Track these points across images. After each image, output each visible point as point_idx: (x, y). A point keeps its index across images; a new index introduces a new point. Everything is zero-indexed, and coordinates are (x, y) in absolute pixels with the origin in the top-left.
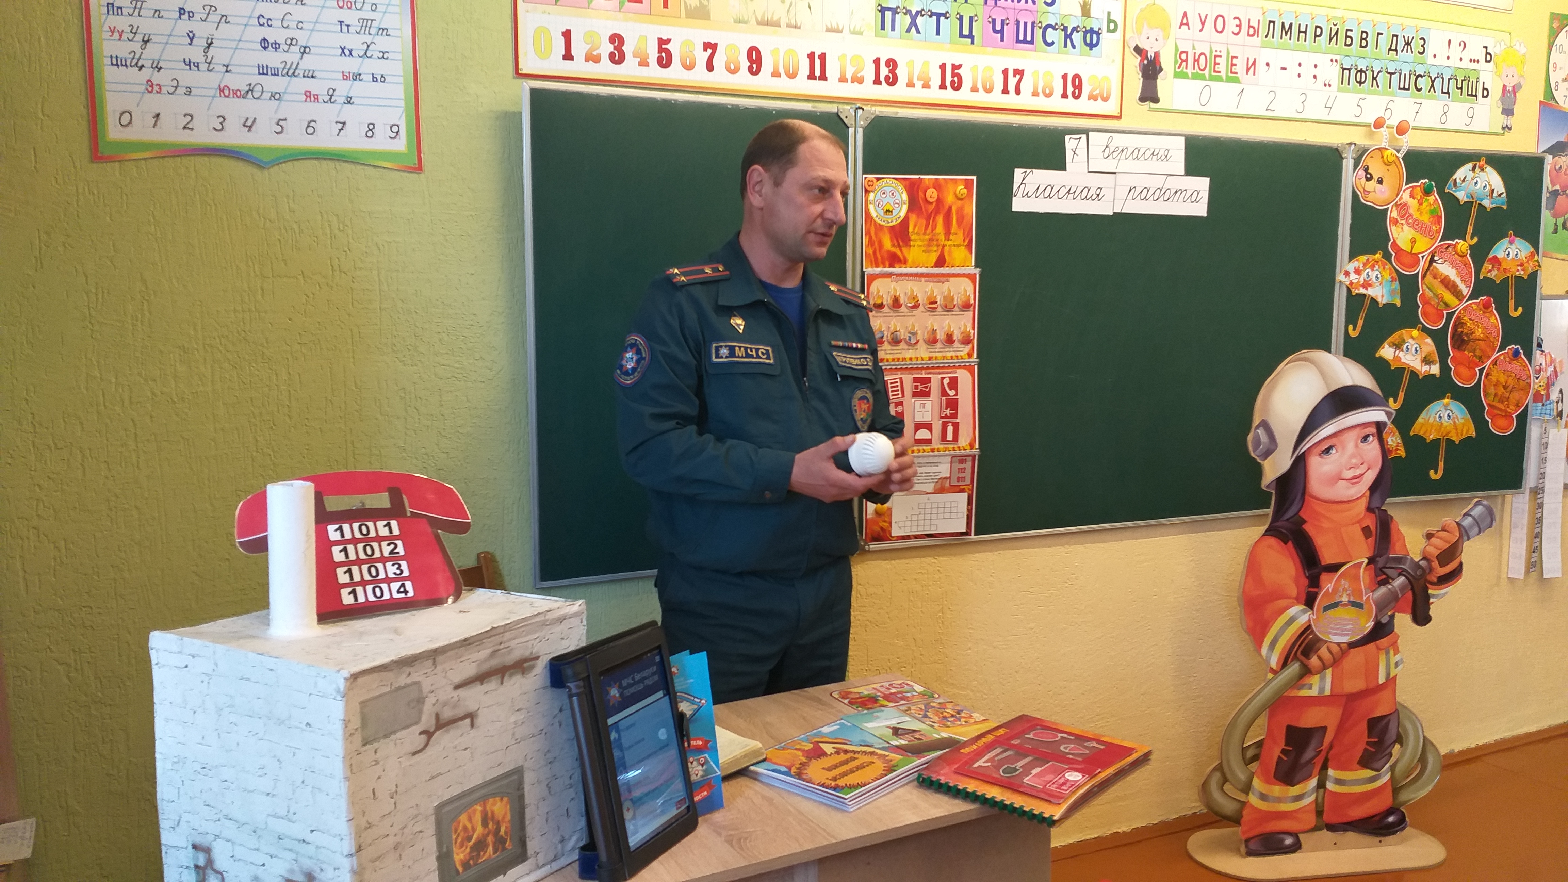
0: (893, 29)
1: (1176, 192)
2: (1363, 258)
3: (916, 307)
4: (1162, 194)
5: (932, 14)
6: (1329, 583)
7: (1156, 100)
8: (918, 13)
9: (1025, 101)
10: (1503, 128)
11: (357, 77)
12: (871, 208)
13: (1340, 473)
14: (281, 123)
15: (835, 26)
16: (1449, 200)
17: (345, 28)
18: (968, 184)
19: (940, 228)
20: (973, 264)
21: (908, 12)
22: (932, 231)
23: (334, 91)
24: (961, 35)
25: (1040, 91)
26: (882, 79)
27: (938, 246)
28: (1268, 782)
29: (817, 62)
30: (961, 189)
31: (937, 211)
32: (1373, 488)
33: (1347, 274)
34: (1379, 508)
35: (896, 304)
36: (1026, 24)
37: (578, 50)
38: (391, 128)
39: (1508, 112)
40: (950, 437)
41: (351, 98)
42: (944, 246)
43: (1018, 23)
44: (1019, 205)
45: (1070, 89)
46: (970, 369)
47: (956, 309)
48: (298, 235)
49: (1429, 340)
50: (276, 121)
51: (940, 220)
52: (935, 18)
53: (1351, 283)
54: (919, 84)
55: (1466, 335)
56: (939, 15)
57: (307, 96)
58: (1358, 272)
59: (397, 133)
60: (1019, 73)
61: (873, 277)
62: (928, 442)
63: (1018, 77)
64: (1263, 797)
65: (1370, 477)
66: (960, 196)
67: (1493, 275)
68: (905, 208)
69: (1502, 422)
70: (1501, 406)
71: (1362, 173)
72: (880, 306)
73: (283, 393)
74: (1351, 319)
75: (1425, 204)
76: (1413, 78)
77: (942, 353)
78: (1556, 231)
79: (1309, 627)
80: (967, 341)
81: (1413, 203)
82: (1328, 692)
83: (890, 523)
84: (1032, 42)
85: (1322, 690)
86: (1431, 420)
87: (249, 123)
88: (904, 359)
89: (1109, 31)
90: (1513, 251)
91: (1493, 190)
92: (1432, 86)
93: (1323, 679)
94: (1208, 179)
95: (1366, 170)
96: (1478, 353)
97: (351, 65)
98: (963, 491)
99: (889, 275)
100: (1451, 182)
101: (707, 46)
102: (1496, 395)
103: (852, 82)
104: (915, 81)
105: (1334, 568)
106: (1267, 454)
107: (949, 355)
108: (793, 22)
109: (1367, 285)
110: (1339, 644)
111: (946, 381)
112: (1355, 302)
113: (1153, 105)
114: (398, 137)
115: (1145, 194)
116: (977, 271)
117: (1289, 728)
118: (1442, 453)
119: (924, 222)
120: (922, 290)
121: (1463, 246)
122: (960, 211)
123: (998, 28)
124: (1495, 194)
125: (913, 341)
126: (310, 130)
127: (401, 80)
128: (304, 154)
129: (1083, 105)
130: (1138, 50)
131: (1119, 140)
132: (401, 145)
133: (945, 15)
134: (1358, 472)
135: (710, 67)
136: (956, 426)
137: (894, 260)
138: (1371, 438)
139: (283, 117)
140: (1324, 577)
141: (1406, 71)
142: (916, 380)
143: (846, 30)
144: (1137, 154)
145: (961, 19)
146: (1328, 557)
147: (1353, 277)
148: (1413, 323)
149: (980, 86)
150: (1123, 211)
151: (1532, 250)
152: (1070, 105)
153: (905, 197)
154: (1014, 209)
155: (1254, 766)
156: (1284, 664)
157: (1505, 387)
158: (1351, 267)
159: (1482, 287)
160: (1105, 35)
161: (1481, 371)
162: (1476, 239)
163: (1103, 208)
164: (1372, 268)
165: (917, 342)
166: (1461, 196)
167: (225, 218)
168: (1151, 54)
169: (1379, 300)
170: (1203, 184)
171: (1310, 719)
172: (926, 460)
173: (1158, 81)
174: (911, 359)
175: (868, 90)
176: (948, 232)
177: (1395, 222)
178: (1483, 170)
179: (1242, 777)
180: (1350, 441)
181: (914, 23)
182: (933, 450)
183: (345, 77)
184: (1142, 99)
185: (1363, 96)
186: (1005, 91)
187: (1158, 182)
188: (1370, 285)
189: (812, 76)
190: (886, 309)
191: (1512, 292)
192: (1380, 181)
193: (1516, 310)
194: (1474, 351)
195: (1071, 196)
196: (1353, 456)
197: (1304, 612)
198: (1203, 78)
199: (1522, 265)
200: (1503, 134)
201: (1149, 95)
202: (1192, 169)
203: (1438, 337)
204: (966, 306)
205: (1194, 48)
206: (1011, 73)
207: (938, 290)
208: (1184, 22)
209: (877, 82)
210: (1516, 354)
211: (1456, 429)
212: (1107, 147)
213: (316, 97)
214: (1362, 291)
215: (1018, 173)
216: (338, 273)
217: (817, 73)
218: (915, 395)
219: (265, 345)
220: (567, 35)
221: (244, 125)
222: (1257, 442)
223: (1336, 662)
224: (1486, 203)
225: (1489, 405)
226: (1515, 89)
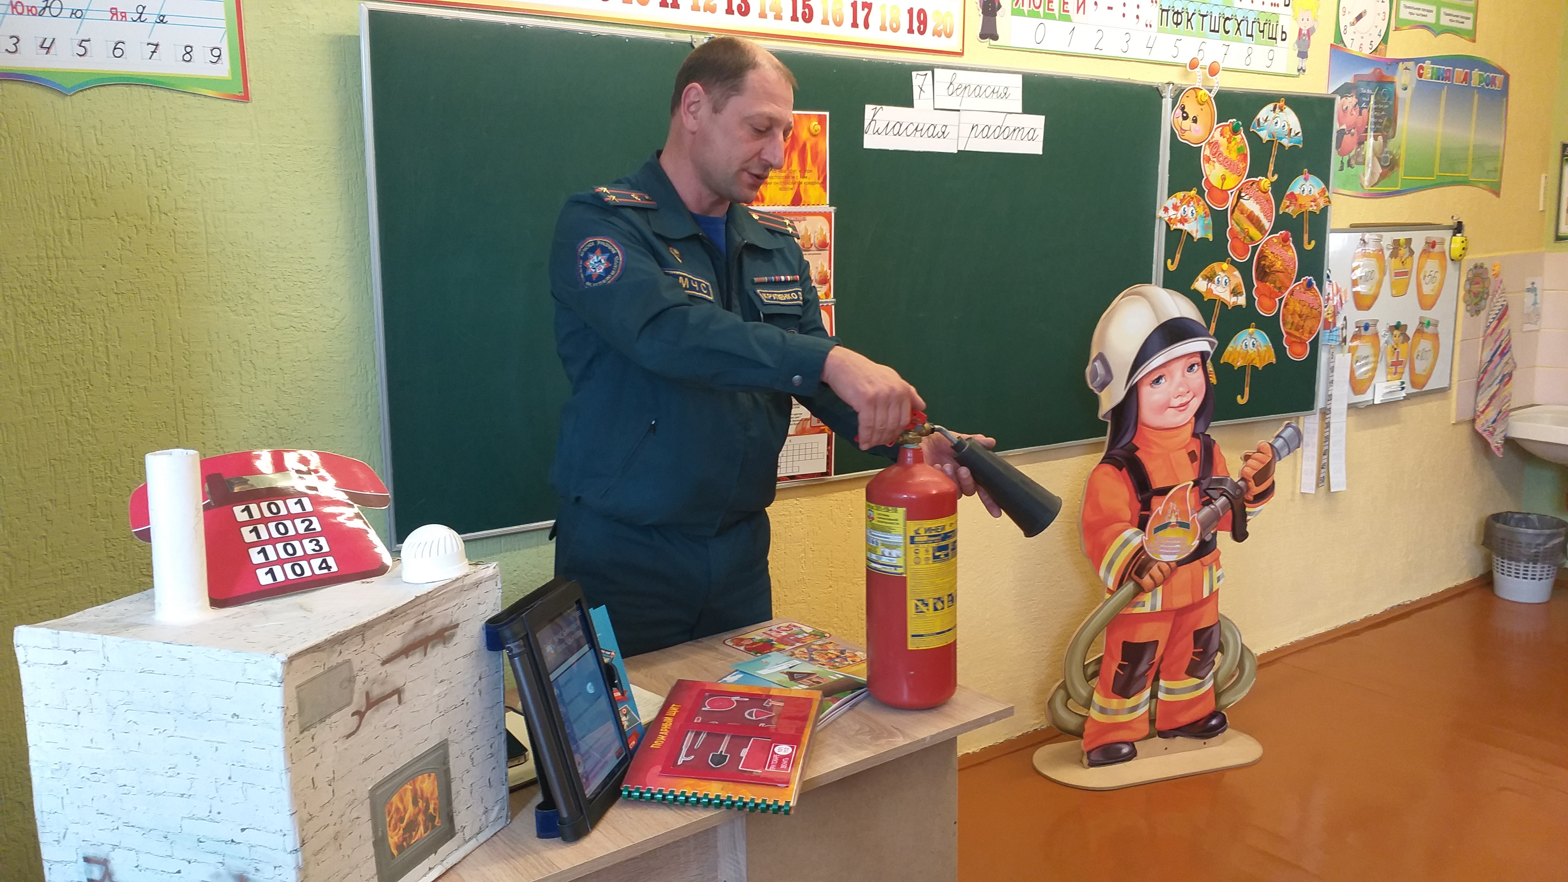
1: (1015, 130)
2: (1180, 195)
4: (1002, 132)
6: (1159, 506)
7: (995, 37)
9: (873, 35)
10: (1299, 70)
13: (1169, 401)
14: (84, 44)
16: (1254, 138)
18: (821, 120)
19: (795, 166)
20: (828, 203)
23: (144, 8)
25: (887, 25)
26: (735, 8)
27: (794, 183)
28: (1106, 696)
30: (815, 125)
32: (1198, 415)
33: (1166, 210)
34: (1203, 434)
38: (212, 50)
39: (1303, 55)
41: (164, 16)
42: (800, 183)
44: (871, 142)
45: (916, 24)
47: (813, 248)
48: (108, 171)
49: (1237, 273)
50: (78, 42)
51: (795, 156)
53: (1170, 219)
54: (771, 15)
55: (1269, 267)
57: (114, 14)
58: (1175, 208)
59: (219, 56)
60: (867, 6)
63: (866, 10)
64: (1103, 710)
65: (1196, 404)
66: (813, 131)
67: (1289, 211)
69: (1298, 349)
70: (1297, 334)
71: (1179, 112)
73: (100, 349)
74: (1169, 254)
75: (1233, 143)
76: (1222, 20)
78: (1342, 169)
79: (1142, 548)
80: (823, 280)
81: (1223, 141)
82: (1159, 608)
85: (1154, 606)
86: (1238, 349)
87: (47, 45)
90: (1307, 186)
91: (1291, 129)
92: (1238, 29)
93: (1154, 596)
94: (1043, 117)
95: (1183, 109)
96: (1278, 285)
98: (823, 432)
100: (1255, 120)
102: (1292, 324)
103: (705, 11)
104: (767, 11)
105: (1164, 491)
106: (1103, 385)
109: (1183, 220)
110: (1168, 563)
112: (1174, 236)
113: (992, 42)
114: (220, 61)
115: (986, 132)
116: (832, 209)
117: (1126, 645)
118: (1248, 380)
121: (1265, 182)
122: (814, 147)
124: (1293, 134)
126: (118, 52)
128: (110, 79)
129: (927, 41)
131: (963, 77)
132: (224, 70)
134: (1184, 400)
138: (1196, 368)
139: (87, 38)
140: (1155, 500)
141: (1216, 14)
144: (979, 92)
146: (1158, 482)
147: (1171, 212)
148: (1223, 256)
149: (830, 19)
150: (966, 149)
151: (1323, 186)
152: (916, 40)
154: (865, 147)
155: (1095, 682)
156: (1120, 584)
157: (1300, 316)
158: (1169, 203)
159: (1282, 222)
161: (1281, 300)
162: (1276, 177)
163: (948, 146)
164: (1188, 203)
166: (1264, 135)
169: (1194, 235)
170: (1038, 122)
171: (1143, 634)
173: (997, 18)
175: (721, 20)
176: (803, 170)
177: (1208, 160)
178: (1282, 111)
179: (1084, 693)
180: (1178, 369)
184: (983, 36)
185: (1179, 37)
186: (855, 25)
187: (998, 120)
188: (1186, 221)
189: (664, 3)
191: (1306, 227)
192: (1195, 121)
193: (1309, 243)
194: (1274, 283)
195: (918, 134)
196: (1180, 385)
197: (1137, 534)
198: (1037, 15)
199: (1314, 201)
200: (1297, 76)
201: (989, 33)
202: (1029, 108)
203: (1244, 269)
204: (823, 246)
206: (860, 6)
209: (730, 11)
210: (1309, 284)
211: (1259, 356)
212: (951, 84)
213: (124, 16)
214: (1179, 226)
215: (869, 109)
216: (157, 213)
217: (670, 0)
219: (76, 296)
221: (42, 47)
222: (1095, 374)
223: (1166, 580)
224: (1285, 142)
225: (1287, 333)
226: (1310, 32)
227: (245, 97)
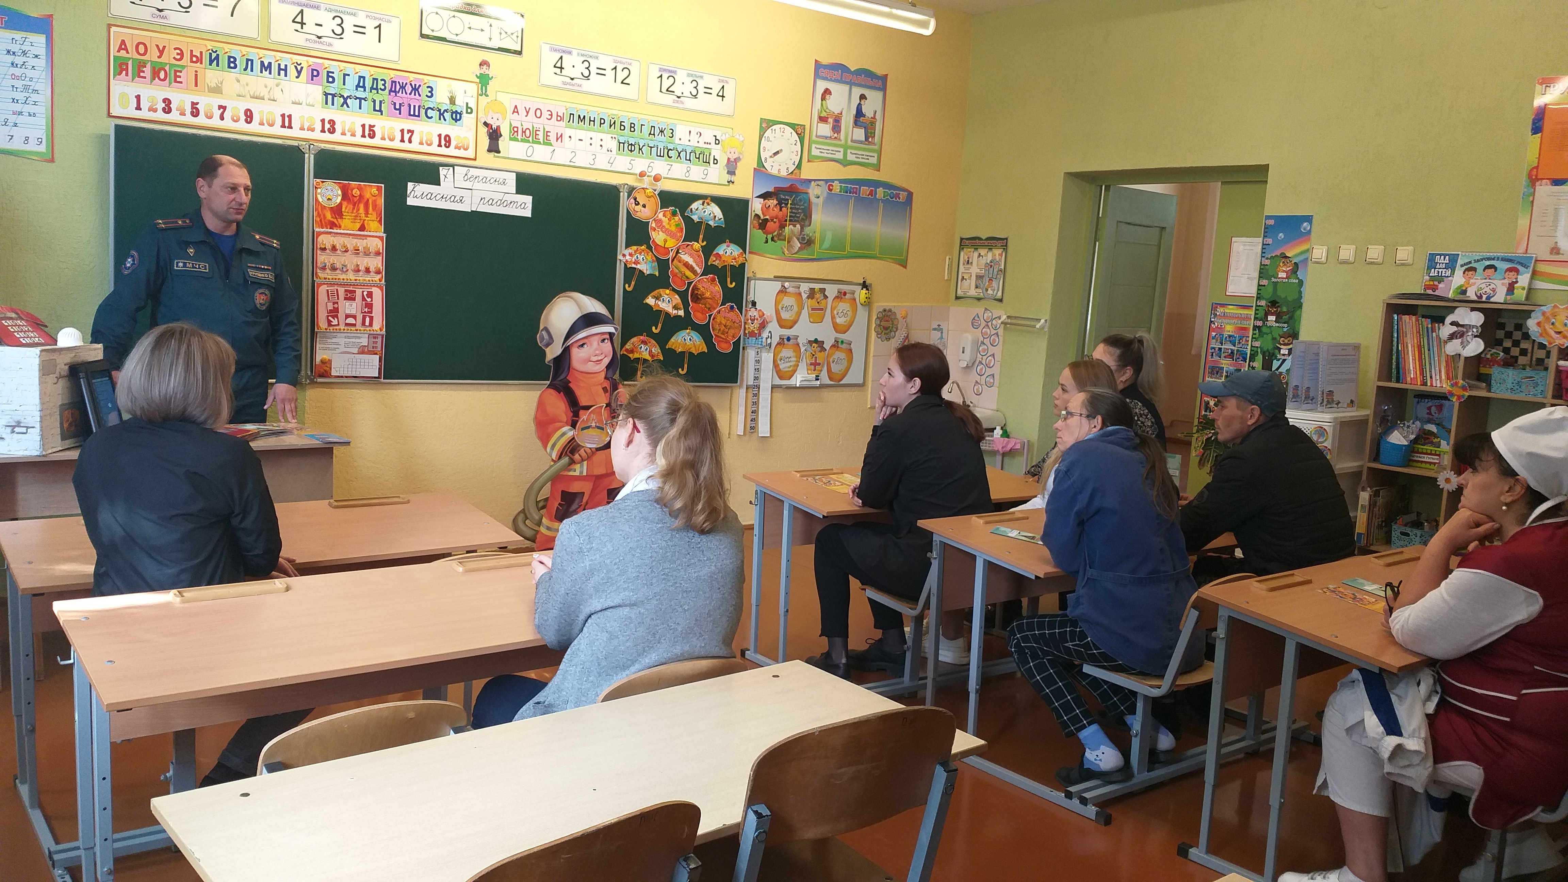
0: (333, 104)
1: (511, 203)
2: (635, 248)
3: (346, 251)
4: (502, 202)
5: (357, 98)
6: (584, 416)
7: (499, 152)
8: (348, 97)
9: (415, 146)
10: (728, 182)
11: (21, 113)
12: (319, 196)
13: (590, 357)
15: (297, 101)
16: (688, 220)
17: (15, 89)
18: (379, 189)
19: (362, 210)
21: (342, 96)
23: (8, 120)
24: (375, 110)
25: (424, 142)
26: (326, 129)
27: (360, 220)
28: (551, 520)
29: (287, 119)
30: (374, 191)
31: (360, 201)
32: (608, 368)
33: (624, 255)
34: (611, 378)
35: (334, 249)
36: (415, 106)
37: (144, 105)
38: (37, 140)
39: (731, 173)
40: (367, 323)
41: (17, 124)
42: (364, 220)
43: (410, 106)
44: (410, 201)
45: (443, 143)
46: (381, 288)
47: (372, 255)
49: (677, 296)
51: (362, 206)
52: (358, 100)
53: (627, 261)
54: (348, 134)
55: (700, 295)
56: (360, 99)
58: (631, 255)
59: (41, 142)
60: (411, 132)
61: (319, 234)
62: (354, 325)
63: (410, 134)
64: (548, 528)
65: (606, 361)
67: (716, 263)
68: (340, 198)
69: (724, 345)
70: (723, 336)
71: (632, 201)
72: (324, 249)
74: (627, 280)
75: (673, 221)
76: (666, 151)
77: (362, 278)
78: (767, 242)
79: (574, 438)
80: (378, 272)
81: (665, 220)
82: (585, 474)
83: (331, 368)
84: (419, 116)
85: (581, 472)
86: (679, 341)
88: (339, 279)
89: (467, 112)
90: (729, 251)
91: (715, 217)
92: (679, 156)
93: (582, 466)
94: (531, 197)
95: (635, 199)
96: (708, 306)
97: (17, 107)
98: (376, 354)
99: (331, 233)
100: (689, 209)
101: (220, 107)
102: (720, 330)
103: (308, 130)
104: (346, 132)
105: (587, 408)
106: (547, 346)
107: (367, 279)
108: (272, 98)
109: (636, 263)
110: (590, 448)
111: (365, 293)
112: (630, 272)
113: (496, 154)
114: (41, 144)
115: (492, 201)
116: (385, 235)
117: (563, 492)
118: (686, 360)
119: (352, 206)
120: (351, 243)
121: (696, 245)
122: (374, 203)
123: (398, 107)
124: (717, 219)
125: (344, 270)
127: (44, 116)
129: (451, 151)
130: (486, 124)
131: (474, 172)
132: (43, 148)
133: (365, 99)
134: (599, 358)
135: (222, 118)
136: (371, 318)
137: (333, 225)
138: (607, 341)
140: (581, 412)
141: (661, 146)
142: (346, 291)
143: (304, 103)
144: (485, 180)
145: (374, 101)
146: (583, 402)
147: (628, 257)
148: (667, 286)
149: (386, 137)
150: (477, 210)
151: (741, 251)
152: (443, 150)
153: (340, 192)
154: (408, 204)
155: (543, 512)
156: (560, 457)
157: (725, 326)
158: (627, 252)
159: (709, 269)
160: (464, 115)
161: (710, 316)
162: (705, 243)
163: (465, 208)
164: (640, 253)
165: (348, 270)
166: (695, 218)
168: (494, 127)
169: (645, 272)
170: (528, 199)
171: (575, 488)
172: (352, 335)
173: (500, 142)
174: (343, 279)
175: (317, 135)
176: (367, 213)
177: (654, 230)
178: (709, 204)
179: (537, 518)
180: (595, 340)
181: (345, 102)
182: (357, 330)
183: (14, 113)
184: (489, 151)
185: (633, 158)
186: (402, 141)
187: (500, 196)
188: (639, 263)
189: (283, 126)
190: (328, 251)
191: (729, 274)
192: (644, 206)
193: (731, 284)
194: (705, 305)
195: (444, 200)
196: (596, 350)
197: (571, 430)
198: (528, 142)
199: (735, 259)
200: (729, 185)
201: (494, 148)
202: (519, 191)
203: (683, 295)
204: (378, 253)
205: (522, 125)
206: (406, 132)
207: (361, 244)
208: (516, 110)
209: (323, 131)
210: (732, 307)
211: (695, 347)
212: (466, 175)
214: (634, 266)
215: (410, 185)
217: (287, 124)
218: (346, 299)
220: (138, 97)
222: (542, 338)
223: (589, 458)
224: (711, 223)
225: (715, 335)
226: (737, 160)
227: (52, 161)
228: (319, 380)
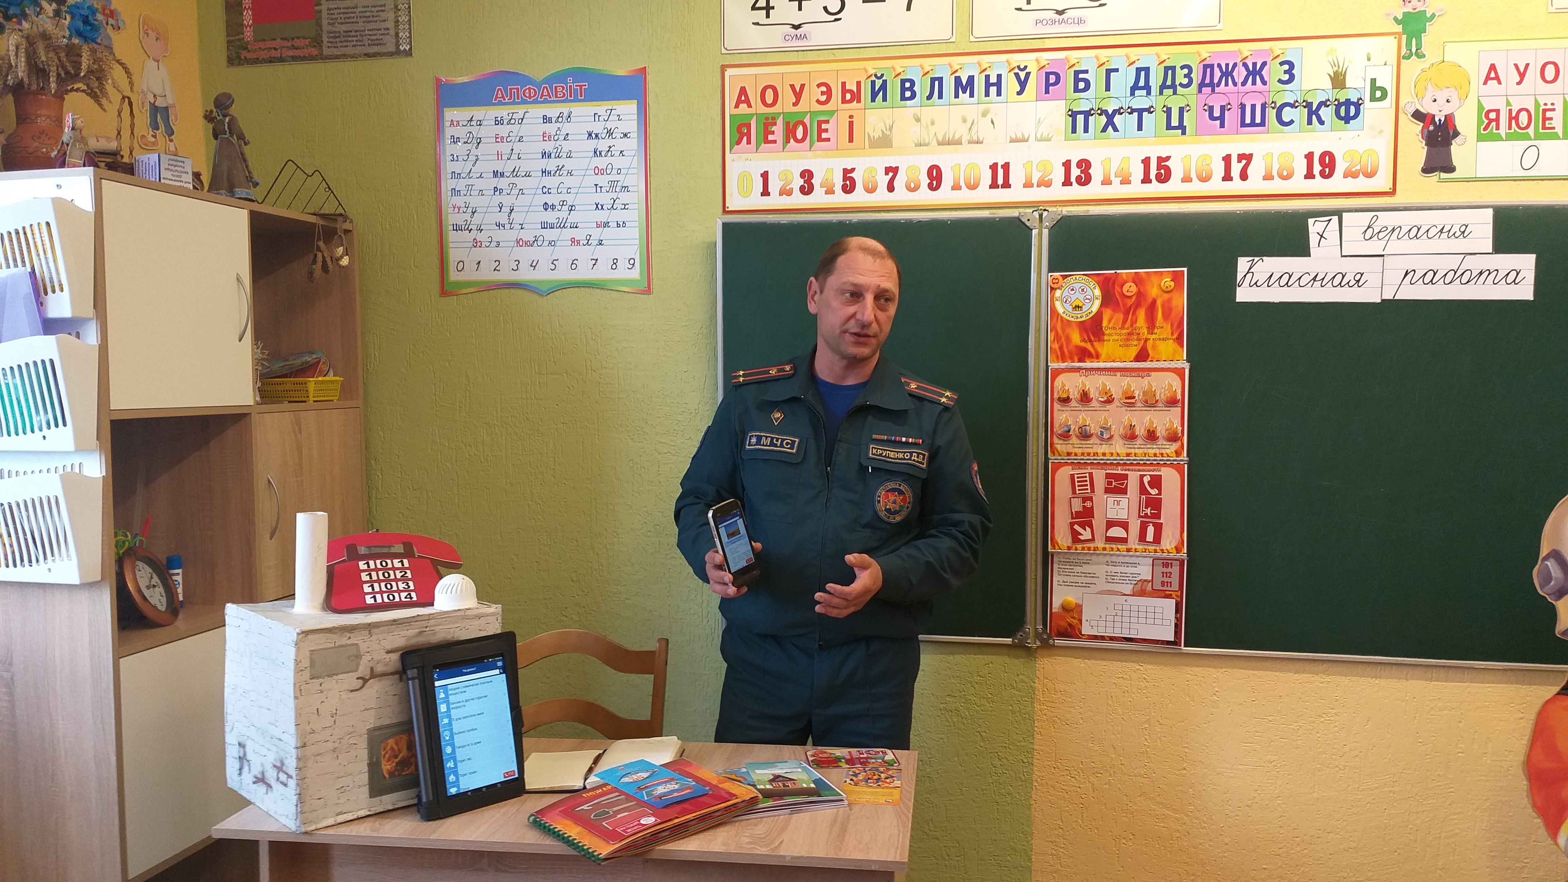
0: (1086, 130)
1: (1481, 273)
3: (1109, 401)
4: (1457, 275)
5: (1132, 111)
7: (1451, 169)
8: (1115, 112)
9: (1254, 186)
11: (606, 225)
12: (1058, 304)
14: (555, 262)
15: (1020, 136)
17: (599, 189)
18: (1176, 277)
19: (1142, 322)
20: (1185, 358)
21: (1103, 112)
22: (1132, 326)
23: (590, 236)
24: (1169, 127)
25: (1275, 173)
26: (1073, 179)
27: (1139, 340)
29: (1000, 172)
30: (1167, 282)
31: (1137, 305)
35: (1085, 398)
36: (1253, 107)
37: (774, 186)
38: (629, 261)
40: (1150, 537)
41: (602, 241)
42: (1146, 340)
43: (1243, 107)
44: (1244, 295)
45: (1317, 168)
46: (1178, 468)
47: (1160, 404)
48: (564, 344)
50: (551, 261)
51: (1141, 314)
52: (1136, 114)
54: (1116, 181)
56: (1140, 111)
57: (572, 242)
59: (633, 264)
60: (1246, 158)
61: (1057, 372)
62: (1124, 541)
63: (1244, 161)
66: (1164, 288)
68: (1097, 304)
72: (1066, 401)
73: (551, 459)
77: (1141, 450)
80: (1173, 438)
83: (1080, 621)
84: (1263, 124)
87: (534, 264)
88: (1095, 454)
89: (1373, 99)
94: (1532, 256)
97: (602, 216)
98: (1169, 597)
99: (1078, 370)
101: (888, 170)
103: (1038, 186)
104: (1112, 178)
106: (1561, 593)
107: (1151, 452)
108: (975, 138)
111: (1146, 480)
113: (1444, 175)
114: (634, 267)
115: (1431, 277)
116: (1187, 366)
119: (1121, 316)
120: (1116, 385)
122: (1168, 304)
123: (1217, 114)
125: (1106, 436)
126: (574, 266)
127: (637, 224)
128: (570, 284)
129: (1337, 184)
130: (1418, 115)
131: (1387, 219)
132: (635, 274)
133: (1149, 110)
135: (891, 188)
136: (1158, 528)
137: (1083, 354)
139: (556, 259)
142: (1108, 476)
143: (1032, 138)
144: (1415, 232)
145: (1168, 111)
149: (1194, 176)
150: (1395, 298)
152: (1319, 185)
153: (1098, 292)
154: (1238, 300)
160: (1367, 105)
163: (1369, 295)
165: (1111, 437)
167: (518, 332)
168: (1440, 117)
170: (1526, 261)
172: (1121, 559)
173: (1452, 148)
174: (1104, 454)
175: (1056, 192)
176: (1151, 327)
181: (1110, 122)
182: (1128, 550)
183: (598, 226)
184: (1427, 169)
186: (1227, 177)
187: (1453, 262)
189: (994, 185)
190: (1073, 403)
195: (1317, 284)
198: (1525, 138)
201: (1438, 165)
202: (1503, 244)
204: (1172, 402)
205: (1508, 103)
206: (1234, 159)
207: (1137, 386)
208: (1492, 74)
209: (1067, 183)
212: (1369, 227)
213: (578, 242)
215: (1243, 263)
216: (590, 371)
217: (1000, 181)
218: (1107, 491)
219: (540, 423)
220: (765, 176)
221: (531, 266)
222: (1546, 577)
227: (648, 291)
228: (1059, 642)
